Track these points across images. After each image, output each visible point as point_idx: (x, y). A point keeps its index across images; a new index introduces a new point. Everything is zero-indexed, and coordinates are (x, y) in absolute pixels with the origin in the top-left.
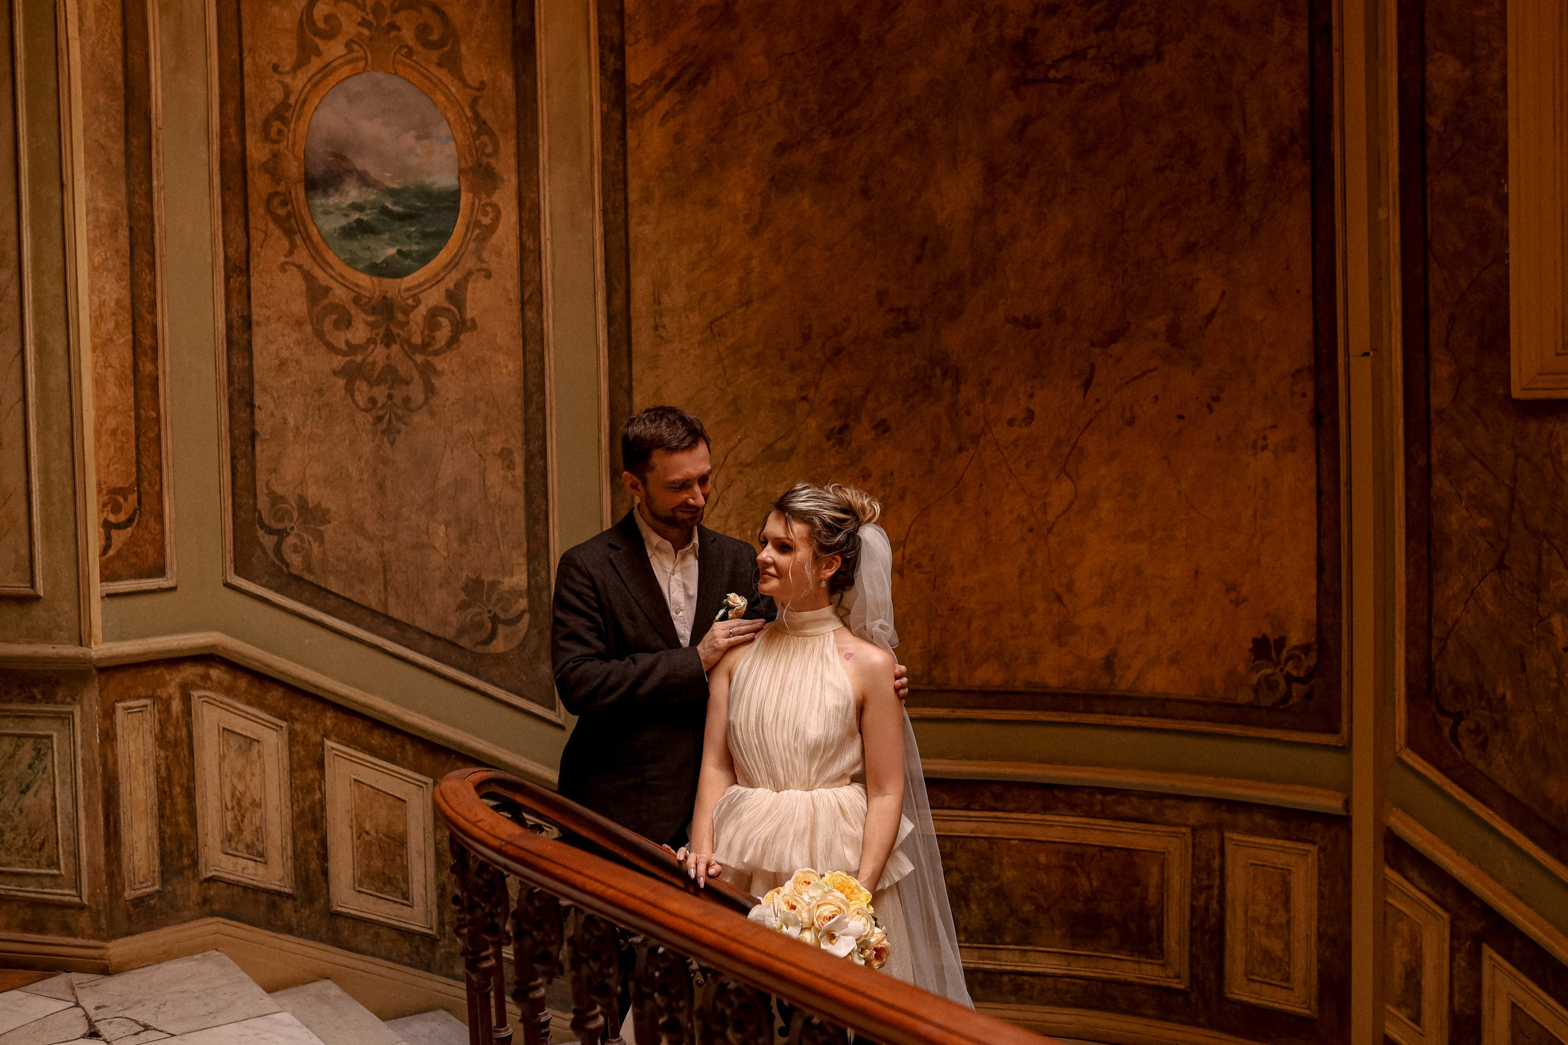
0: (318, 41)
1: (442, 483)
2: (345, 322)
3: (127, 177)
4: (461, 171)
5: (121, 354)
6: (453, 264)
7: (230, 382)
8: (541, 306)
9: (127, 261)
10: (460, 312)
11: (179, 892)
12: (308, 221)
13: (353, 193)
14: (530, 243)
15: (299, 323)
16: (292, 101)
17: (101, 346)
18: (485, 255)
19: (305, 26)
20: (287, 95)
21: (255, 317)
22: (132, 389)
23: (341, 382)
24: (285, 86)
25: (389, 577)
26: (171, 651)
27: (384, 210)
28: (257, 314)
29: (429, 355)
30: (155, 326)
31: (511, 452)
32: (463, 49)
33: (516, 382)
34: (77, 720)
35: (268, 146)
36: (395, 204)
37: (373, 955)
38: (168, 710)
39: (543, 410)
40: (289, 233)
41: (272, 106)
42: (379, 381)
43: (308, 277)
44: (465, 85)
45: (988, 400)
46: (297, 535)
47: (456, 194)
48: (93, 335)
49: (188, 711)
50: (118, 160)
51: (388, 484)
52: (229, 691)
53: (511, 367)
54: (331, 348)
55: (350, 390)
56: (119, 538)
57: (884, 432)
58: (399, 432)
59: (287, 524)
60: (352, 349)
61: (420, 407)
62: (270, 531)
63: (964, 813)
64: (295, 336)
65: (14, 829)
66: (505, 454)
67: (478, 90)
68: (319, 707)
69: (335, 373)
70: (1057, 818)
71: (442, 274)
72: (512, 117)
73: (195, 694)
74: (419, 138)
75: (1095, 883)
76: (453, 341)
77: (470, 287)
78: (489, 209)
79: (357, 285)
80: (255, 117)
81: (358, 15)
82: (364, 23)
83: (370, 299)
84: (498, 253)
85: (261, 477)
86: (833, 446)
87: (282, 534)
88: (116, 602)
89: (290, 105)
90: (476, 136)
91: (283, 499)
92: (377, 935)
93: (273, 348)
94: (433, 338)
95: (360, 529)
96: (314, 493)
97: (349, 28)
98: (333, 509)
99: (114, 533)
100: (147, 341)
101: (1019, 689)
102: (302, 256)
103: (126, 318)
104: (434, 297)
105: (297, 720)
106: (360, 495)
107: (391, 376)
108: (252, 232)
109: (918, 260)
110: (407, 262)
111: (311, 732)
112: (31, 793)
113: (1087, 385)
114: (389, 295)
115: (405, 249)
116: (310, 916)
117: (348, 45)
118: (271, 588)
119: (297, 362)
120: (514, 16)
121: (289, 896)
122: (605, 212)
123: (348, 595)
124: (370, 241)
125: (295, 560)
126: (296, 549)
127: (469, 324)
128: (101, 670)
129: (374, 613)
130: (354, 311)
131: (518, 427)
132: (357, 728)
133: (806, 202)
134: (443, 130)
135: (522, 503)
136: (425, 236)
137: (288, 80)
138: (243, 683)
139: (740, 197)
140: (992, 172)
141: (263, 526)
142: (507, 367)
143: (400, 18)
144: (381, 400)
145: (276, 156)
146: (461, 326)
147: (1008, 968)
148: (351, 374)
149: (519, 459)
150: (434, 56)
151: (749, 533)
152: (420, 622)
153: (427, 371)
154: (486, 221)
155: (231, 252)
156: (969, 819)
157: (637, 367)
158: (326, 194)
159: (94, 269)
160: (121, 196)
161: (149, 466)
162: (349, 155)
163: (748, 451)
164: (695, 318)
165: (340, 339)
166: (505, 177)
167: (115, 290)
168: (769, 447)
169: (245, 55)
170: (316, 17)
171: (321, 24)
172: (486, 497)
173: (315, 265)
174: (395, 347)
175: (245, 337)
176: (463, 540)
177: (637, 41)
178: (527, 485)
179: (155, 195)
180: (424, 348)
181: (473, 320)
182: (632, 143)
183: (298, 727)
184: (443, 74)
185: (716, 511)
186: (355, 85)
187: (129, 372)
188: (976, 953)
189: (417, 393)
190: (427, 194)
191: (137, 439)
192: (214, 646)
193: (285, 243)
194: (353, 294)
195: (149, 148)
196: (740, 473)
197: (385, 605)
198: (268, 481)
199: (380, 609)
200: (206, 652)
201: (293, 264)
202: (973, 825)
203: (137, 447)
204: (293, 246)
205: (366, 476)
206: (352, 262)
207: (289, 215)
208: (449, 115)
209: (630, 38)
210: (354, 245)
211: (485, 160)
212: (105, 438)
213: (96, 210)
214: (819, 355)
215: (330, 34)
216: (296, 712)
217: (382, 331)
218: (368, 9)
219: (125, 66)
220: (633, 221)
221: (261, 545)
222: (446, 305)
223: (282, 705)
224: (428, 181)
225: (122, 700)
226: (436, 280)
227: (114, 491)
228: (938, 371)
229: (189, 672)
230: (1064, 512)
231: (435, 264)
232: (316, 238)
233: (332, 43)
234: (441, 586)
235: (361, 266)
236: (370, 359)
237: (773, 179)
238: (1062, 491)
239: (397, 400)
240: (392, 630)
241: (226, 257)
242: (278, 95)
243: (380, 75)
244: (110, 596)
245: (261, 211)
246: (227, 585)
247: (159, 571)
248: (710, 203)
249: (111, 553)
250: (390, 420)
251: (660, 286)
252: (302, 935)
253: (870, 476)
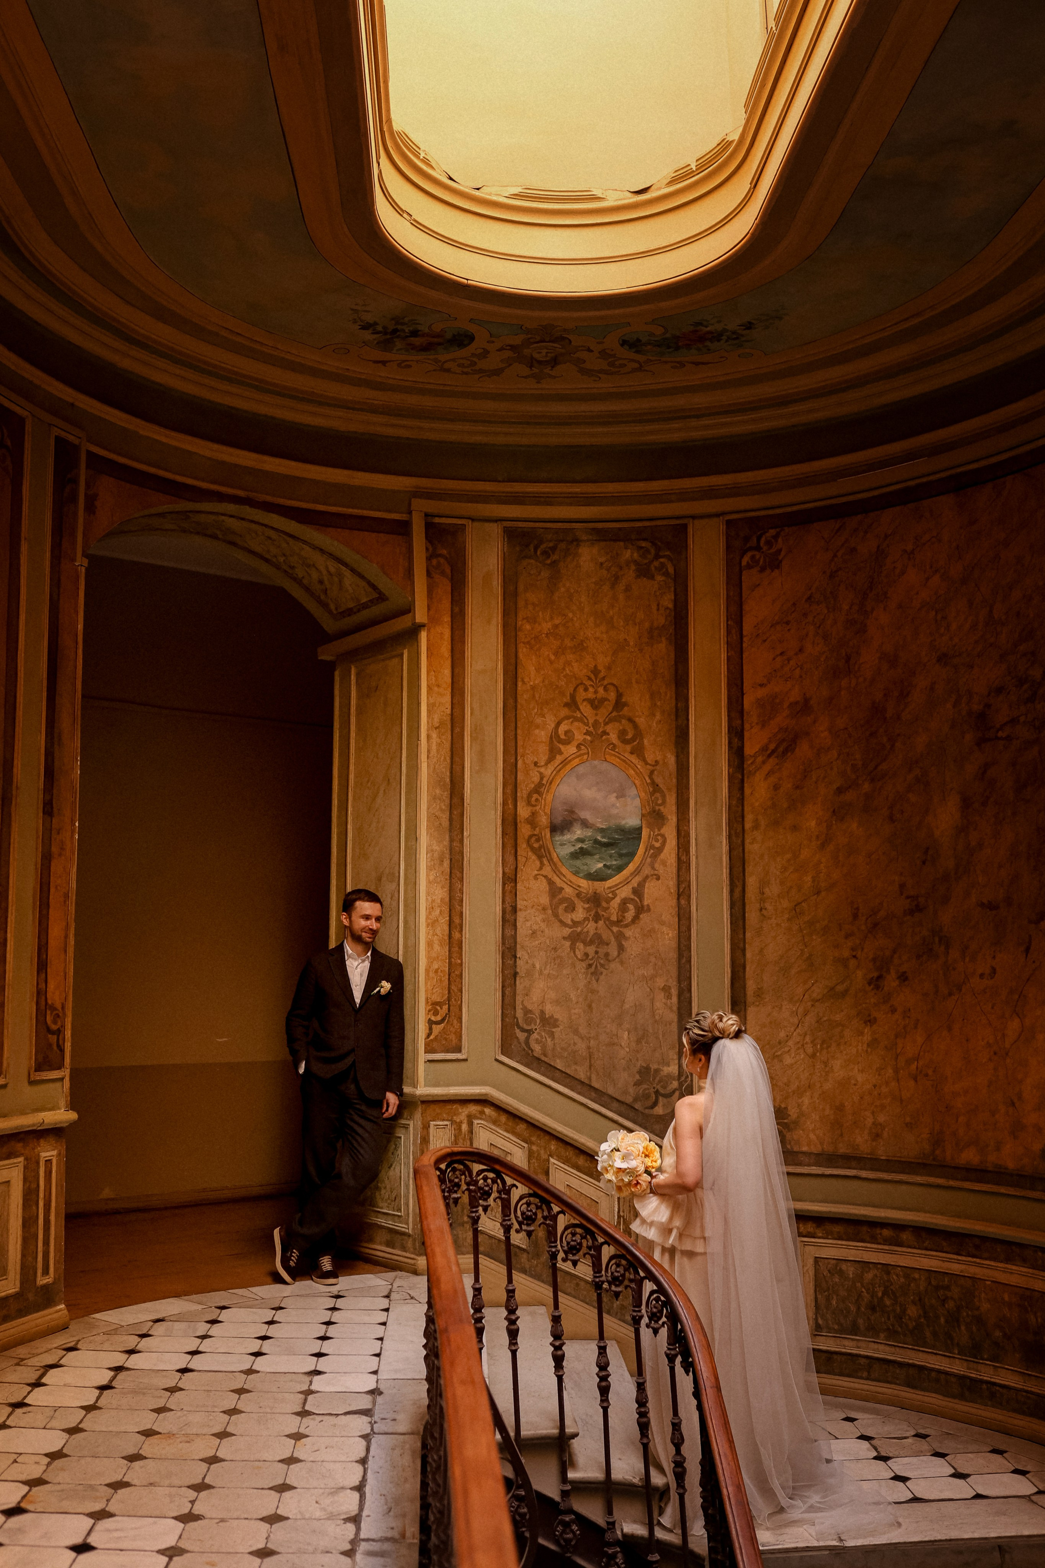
0: (561, 746)
1: (627, 1006)
2: (571, 908)
3: (450, 831)
4: (643, 815)
5: (443, 927)
6: (637, 872)
7: (503, 943)
8: (689, 896)
9: (448, 877)
10: (641, 902)
11: (460, 1236)
12: (551, 849)
13: (578, 832)
14: (684, 858)
15: (544, 909)
16: (544, 782)
17: (432, 924)
18: (656, 866)
19: (554, 739)
20: (542, 779)
21: (519, 906)
22: (448, 947)
23: (568, 944)
24: (541, 774)
25: (593, 1062)
26: (461, 1095)
27: (596, 841)
28: (520, 904)
29: (621, 926)
30: (462, 913)
31: (670, 988)
32: (646, 741)
33: (674, 944)
34: (411, 1129)
35: (530, 808)
36: (603, 837)
37: (575, 1297)
38: (460, 1129)
39: (689, 961)
40: (540, 857)
41: (533, 786)
42: (591, 942)
43: (551, 882)
44: (647, 763)
45: (967, 959)
46: (538, 1033)
47: (639, 830)
48: (427, 918)
49: (471, 1131)
50: (446, 823)
51: (594, 1005)
52: (495, 1122)
53: (670, 935)
54: (563, 923)
55: (573, 948)
56: (437, 1029)
57: (904, 981)
58: (601, 973)
59: (533, 1027)
60: (575, 924)
61: (615, 959)
62: (523, 1030)
63: (955, 1257)
64: (541, 917)
65: (385, 1188)
66: (666, 989)
67: (653, 766)
68: (547, 1137)
69: (564, 938)
70: (1014, 1267)
71: (630, 878)
72: (674, 780)
73: (476, 1122)
74: (617, 797)
75: (1039, 1320)
76: (636, 918)
77: (646, 886)
78: (659, 838)
79: (579, 886)
80: (522, 793)
81: (584, 729)
82: (587, 733)
83: (587, 894)
84: (664, 863)
85: (519, 999)
86: (873, 989)
87: (530, 1032)
88: (432, 1065)
89: (543, 784)
90: (652, 794)
91: (531, 1012)
92: (577, 1285)
93: (528, 924)
94: (624, 917)
95: (576, 1032)
96: (549, 1009)
97: (579, 737)
98: (561, 1019)
99: (434, 1026)
100: (457, 920)
101: (990, 1169)
102: (547, 870)
103: (446, 909)
104: (625, 892)
105: (534, 1144)
106: (576, 1011)
107: (598, 940)
108: (519, 858)
109: (924, 863)
110: (609, 872)
111: (542, 1152)
112: (392, 1169)
113: (1027, 950)
114: (598, 892)
115: (608, 864)
116: (537, 1265)
117: (578, 747)
118: (522, 1064)
119: (542, 932)
120: (676, 720)
121: (524, 1250)
122: (730, 837)
123: (568, 1071)
124: (588, 860)
125: (537, 1049)
126: (537, 1041)
127: (646, 908)
128: (423, 1102)
129: (582, 1083)
130: (576, 900)
131: (674, 972)
132: (570, 1153)
133: (854, 826)
134: (633, 791)
135: (676, 1020)
136: (621, 855)
137: (542, 770)
138: (503, 1118)
139: (813, 823)
140: (966, 804)
141: (519, 1027)
142: (668, 934)
143: (608, 728)
144: (591, 954)
145: (534, 814)
146: (641, 909)
147: (985, 1378)
148: (574, 939)
149: (674, 992)
150: (628, 748)
151: (819, 1047)
152: (611, 1091)
153: (620, 937)
154: (657, 845)
155: (507, 870)
156: (959, 1262)
157: (748, 935)
158: (562, 834)
159: (429, 882)
160: (446, 843)
161: (456, 990)
162: (577, 811)
163: (817, 991)
164: (785, 903)
165: (568, 918)
166: (669, 817)
167: (441, 893)
168: (832, 989)
169: (519, 758)
170: (560, 732)
171: (563, 737)
172: (654, 1016)
173: (554, 875)
174: (601, 923)
175: (513, 917)
176: (638, 1042)
177: (752, 727)
178: (679, 1009)
179: (465, 840)
180: (618, 922)
181: (648, 905)
182: (747, 791)
183: (534, 1148)
184: (634, 759)
185: (797, 1031)
186: (581, 769)
187: (446, 938)
188: (965, 1364)
189: (613, 951)
190: (621, 830)
191: (449, 975)
192: (486, 1095)
193: (538, 863)
194: (577, 892)
195: (462, 815)
196: (813, 1005)
197: (590, 1079)
198: (522, 1001)
199: (586, 1081)
200: (483, 1098)
201: (542, 875)
202: (963, 1267)
203: (449, 979)
204: (542, 864)
205: (581, 999)
206: (576, 873)
207: (540, 847)
208: (636, 782)
209: (747, 726)
210: (578, 863)
211: (657, 808)
212: (431, 974)
213: (432, 851)
214: (863, 927)
215: (567, 742)
216: (533, 1139)
217: (593, 913)
218: (590, 725)
219: (451, 773)
220: (747, 841)
221: (517, 1038)
222: (632, 897)
223: (526, 1134)
224: (623, 822)
225: (434, 1120)
226: (627, 882)
227: (435, 1004)
228: (937, 939)
229: (473, 1109)
230: (1015, 1042)
231: (626, 872)
232: (556, 859)
233: (569, 746)
234: (624, 1069)
235: (581, 875)
236: (585, 930)
237: (834, 811)
238: (1014, 1025)
239: (601, 955)
240: (593, 1094)
241: (504, 872)
242: (536, 779)
243: (596, 762)
244: (429, 1061)
245: (524, 846)
246: (497, 1060)
247: (459, 1050)
248: (795, 828)
249: (432, 1037)
250: (596, 965)
251: (764, 883)
252: (531, 1276)
253: (896, 1010)
